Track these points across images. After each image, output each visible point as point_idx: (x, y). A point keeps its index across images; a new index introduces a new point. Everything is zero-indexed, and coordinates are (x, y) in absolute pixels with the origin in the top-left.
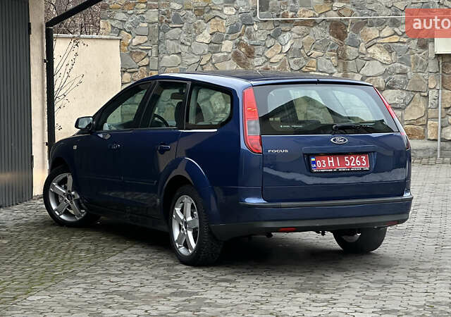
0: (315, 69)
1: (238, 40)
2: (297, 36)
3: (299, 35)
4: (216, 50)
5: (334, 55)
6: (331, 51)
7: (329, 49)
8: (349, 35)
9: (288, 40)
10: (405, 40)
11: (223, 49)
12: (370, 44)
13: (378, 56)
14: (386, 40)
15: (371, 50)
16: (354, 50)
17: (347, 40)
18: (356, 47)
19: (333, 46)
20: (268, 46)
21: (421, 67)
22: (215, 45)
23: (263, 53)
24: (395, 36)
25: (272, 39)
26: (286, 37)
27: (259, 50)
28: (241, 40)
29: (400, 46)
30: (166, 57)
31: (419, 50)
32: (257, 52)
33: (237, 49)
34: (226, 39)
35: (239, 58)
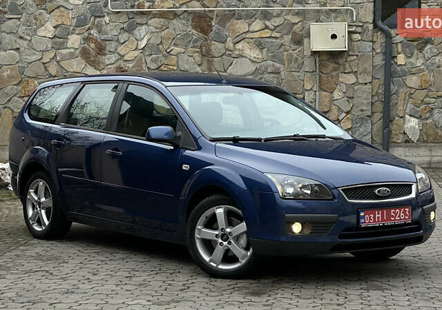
0: (175, 68)
1: (86, 34)
2: (154, 30)
3: (157, 28)
4: (62, 46)
5: (197, 52)
6: (194, 47)
7: (191, 45)
8: (214, 29)
9: (144, 35)
10: (278, 35)
11: (69, 44)
12: (238, 39)
13: (248, 52)
14: (257, 35)
15: (239, 46)
16: (220, 46)
17: (212, 34)
18: (223, 43)
19: (196, 41)
20: (122, 42)
21: (296, 66)
22: (60, 39)
23: (116, 49)
24: (266, 30)
25: (127, 34)
26: (142, 31)
27: (111, 46)
28: (90, 34)
29: (272, 42)
30: (2, 53)
31: (294, 47)
32: (108, 48)
33: (85, 45)
34: (73, 33)
35: (88, 55)
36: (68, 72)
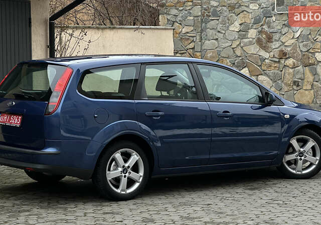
0: (319, 51)
1: (260, 29)
4: (244, 37)
9: (298, 28)
11: (249, 36)
20: (283, 33)
22: (243, 32)
23: (279, 39)
25: (287, 28)
27: (276, 37)
28: (262, 29)
30: (207, 42)
32: (274, 38)
33: (260, 36)
34: (251, 28)
35: (261, 43)
36: (248, 54)
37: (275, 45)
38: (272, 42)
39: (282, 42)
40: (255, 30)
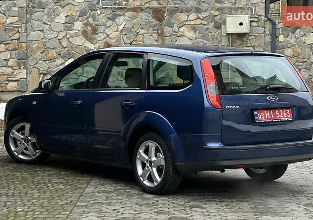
0: (141, 43)
2: (128, 19)
3: (130, 18)
4: (70, 29)
5: (155, 33)
6: (153, 30)
7: (152, 28)
8: (166, 18)
9: (122, 21)
10: (206, 23)
11: (75, 28)
12: (181, 25)
13: (187, 33)
14: (192, 23)
15: (181, 29)
16: (170, 29)
17: (164, 22)
18: (172, 27)
19: (155, 26)
20: (108, 26)
21: (216, 42)
22: (69, 24)
23: (104, 31)
24: (198, 20)
25: (111, 21)
26: (120, 20)
27: (101, 29)
28: (87, 21)
29: (202, 27)
30: (32, 33)
31: (215, 30)
32: (99, 30)
33: (85, 28)
34: (77, 21)
35: (87, 35)
36: (74, 45)
37: (100, 37)
38: (97, 34)
39: (107, 34)
40: (81, 23)
